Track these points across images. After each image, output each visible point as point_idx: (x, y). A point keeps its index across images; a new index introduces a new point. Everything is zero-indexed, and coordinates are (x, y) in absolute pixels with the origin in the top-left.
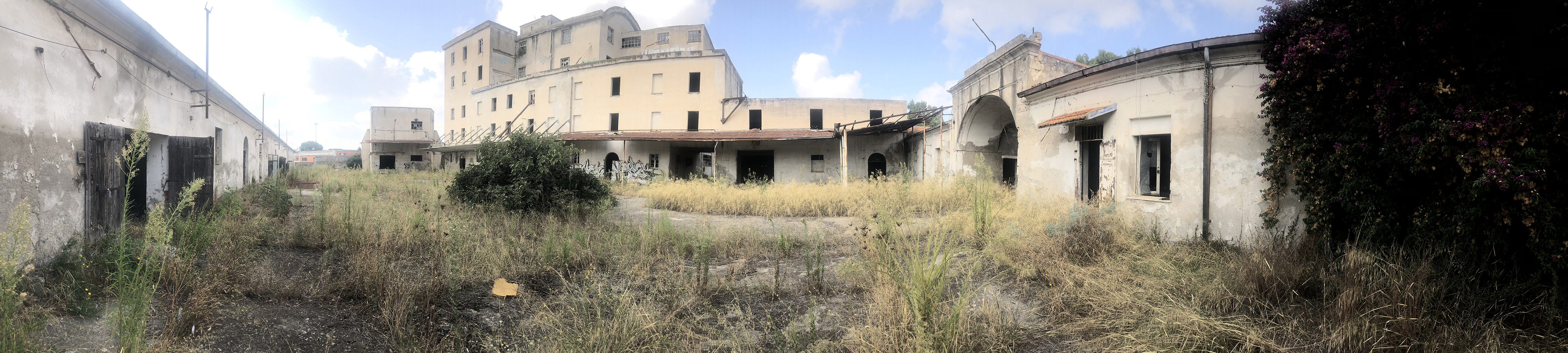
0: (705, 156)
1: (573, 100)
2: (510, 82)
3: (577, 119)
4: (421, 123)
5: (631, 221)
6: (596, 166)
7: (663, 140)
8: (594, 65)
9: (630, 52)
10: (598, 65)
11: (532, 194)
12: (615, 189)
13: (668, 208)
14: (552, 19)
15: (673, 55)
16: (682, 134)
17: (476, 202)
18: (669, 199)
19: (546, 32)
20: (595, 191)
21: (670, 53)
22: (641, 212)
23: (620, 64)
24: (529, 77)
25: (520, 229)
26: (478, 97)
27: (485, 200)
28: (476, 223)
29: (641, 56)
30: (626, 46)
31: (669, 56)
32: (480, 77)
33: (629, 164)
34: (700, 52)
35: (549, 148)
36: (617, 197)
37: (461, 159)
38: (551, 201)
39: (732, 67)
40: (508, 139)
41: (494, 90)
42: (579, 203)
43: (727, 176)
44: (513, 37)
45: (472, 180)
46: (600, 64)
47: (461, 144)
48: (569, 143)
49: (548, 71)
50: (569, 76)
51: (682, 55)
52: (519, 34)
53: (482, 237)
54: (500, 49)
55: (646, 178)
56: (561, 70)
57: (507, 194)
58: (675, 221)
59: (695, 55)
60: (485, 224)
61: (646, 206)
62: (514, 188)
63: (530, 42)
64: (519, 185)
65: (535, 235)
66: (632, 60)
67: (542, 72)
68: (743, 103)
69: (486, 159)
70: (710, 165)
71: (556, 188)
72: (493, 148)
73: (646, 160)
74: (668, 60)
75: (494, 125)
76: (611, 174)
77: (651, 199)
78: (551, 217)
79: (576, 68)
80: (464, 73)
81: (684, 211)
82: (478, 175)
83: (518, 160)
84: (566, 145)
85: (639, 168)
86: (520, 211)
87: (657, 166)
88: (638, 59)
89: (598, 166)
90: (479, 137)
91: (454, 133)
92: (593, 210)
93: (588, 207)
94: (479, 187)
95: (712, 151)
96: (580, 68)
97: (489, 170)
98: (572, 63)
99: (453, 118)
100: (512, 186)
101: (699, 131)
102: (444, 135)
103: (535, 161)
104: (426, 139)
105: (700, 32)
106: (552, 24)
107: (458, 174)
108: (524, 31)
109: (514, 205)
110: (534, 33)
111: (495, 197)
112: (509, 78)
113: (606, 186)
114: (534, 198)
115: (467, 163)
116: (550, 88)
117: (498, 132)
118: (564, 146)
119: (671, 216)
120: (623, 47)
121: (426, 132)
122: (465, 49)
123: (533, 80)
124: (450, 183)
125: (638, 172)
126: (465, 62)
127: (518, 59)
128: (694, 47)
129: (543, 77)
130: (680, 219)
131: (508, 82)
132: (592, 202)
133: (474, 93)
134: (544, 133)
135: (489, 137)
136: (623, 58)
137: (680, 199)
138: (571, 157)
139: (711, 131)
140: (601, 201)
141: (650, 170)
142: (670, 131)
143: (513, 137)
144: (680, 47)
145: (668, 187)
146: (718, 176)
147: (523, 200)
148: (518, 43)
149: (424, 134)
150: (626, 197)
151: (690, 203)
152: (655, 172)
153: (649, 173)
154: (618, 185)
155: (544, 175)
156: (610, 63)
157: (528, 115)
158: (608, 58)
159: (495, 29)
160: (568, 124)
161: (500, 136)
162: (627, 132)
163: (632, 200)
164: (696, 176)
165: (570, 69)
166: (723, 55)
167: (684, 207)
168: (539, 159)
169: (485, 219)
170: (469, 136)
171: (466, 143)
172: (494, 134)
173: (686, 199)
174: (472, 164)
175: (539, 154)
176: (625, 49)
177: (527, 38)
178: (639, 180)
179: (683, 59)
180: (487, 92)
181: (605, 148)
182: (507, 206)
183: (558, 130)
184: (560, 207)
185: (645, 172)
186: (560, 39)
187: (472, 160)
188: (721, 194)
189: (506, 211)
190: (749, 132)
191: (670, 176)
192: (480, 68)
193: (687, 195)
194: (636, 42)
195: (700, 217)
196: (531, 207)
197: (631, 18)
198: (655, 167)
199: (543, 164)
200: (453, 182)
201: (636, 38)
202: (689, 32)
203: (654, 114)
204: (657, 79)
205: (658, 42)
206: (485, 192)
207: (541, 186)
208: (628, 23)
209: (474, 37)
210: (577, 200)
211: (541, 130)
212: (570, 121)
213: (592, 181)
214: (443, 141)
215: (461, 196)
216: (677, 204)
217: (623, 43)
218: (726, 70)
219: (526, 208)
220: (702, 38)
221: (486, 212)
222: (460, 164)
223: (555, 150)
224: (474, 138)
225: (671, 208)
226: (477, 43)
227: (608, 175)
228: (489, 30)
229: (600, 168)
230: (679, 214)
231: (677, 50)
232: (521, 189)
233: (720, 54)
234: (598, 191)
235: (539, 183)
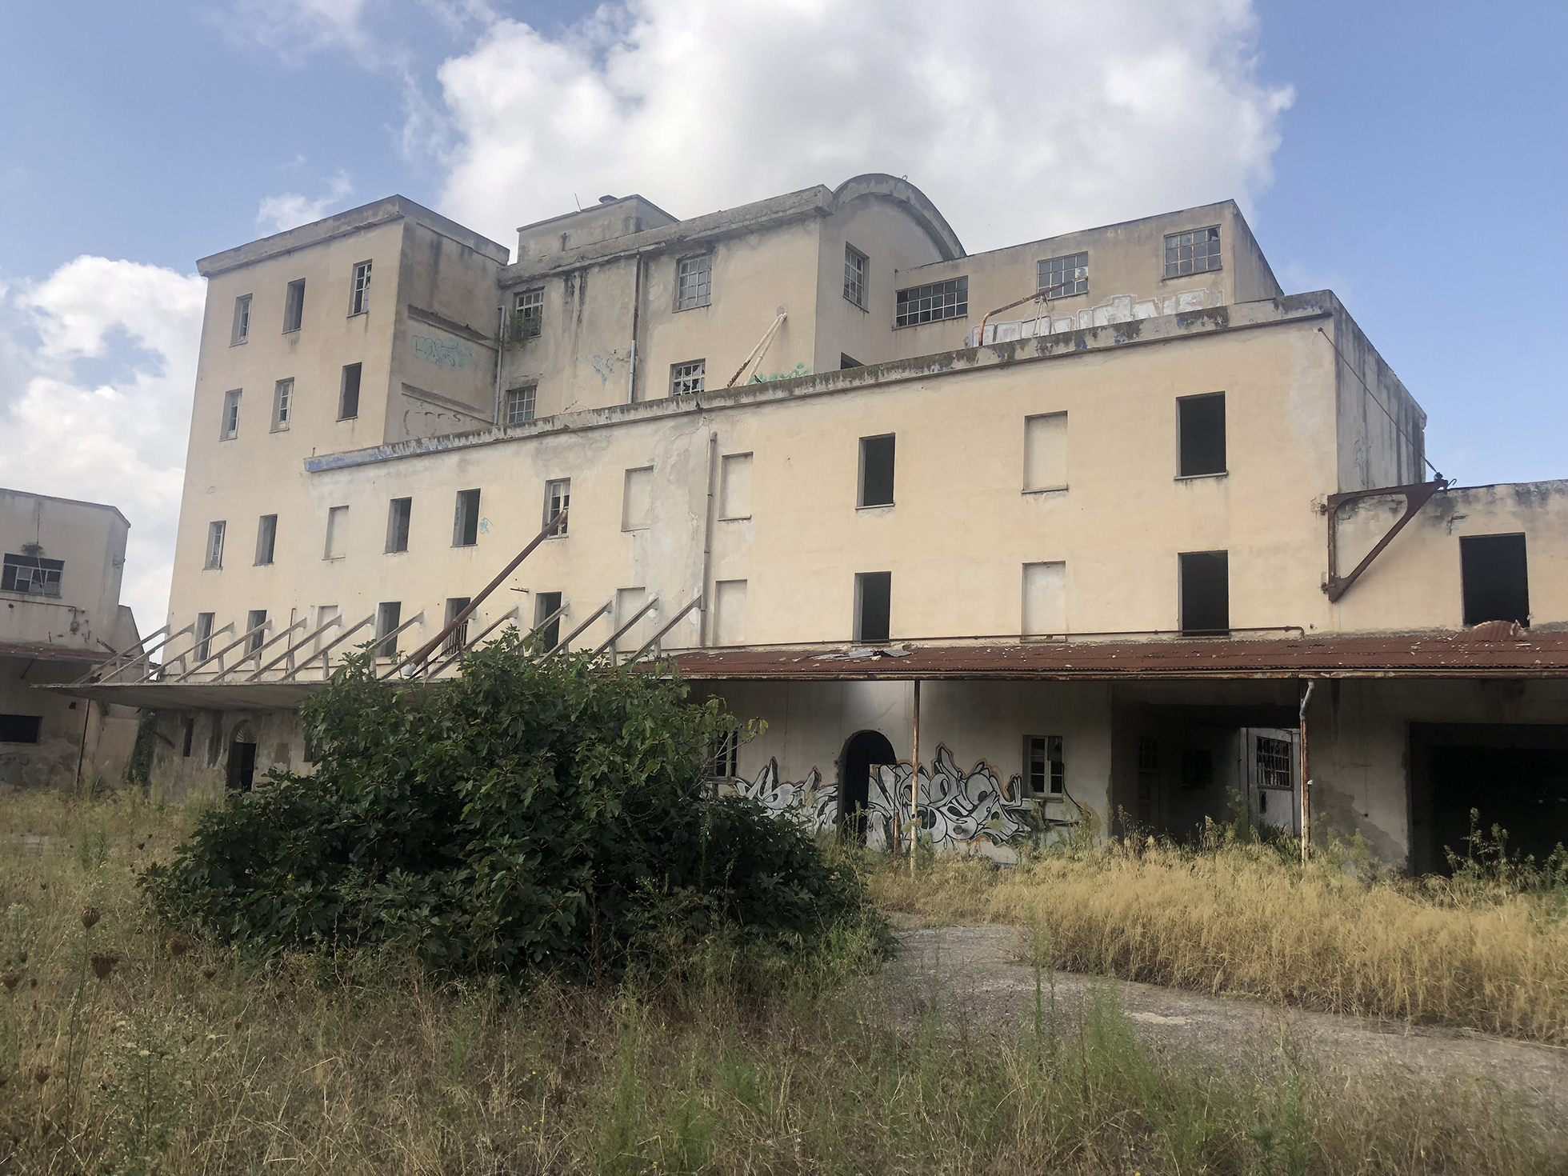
0: (1264, 745)
1: (716, 525)
2: (473, 440)
3: (730, 598)
4: (60, 564)
5: (962, 1019)
6: (806, 787)
7: (1080, 675)
8: (797, 392)
9: (930, 338)
10: (811, 390)
11: (543, 909)
12: (885, 886)
13: (1120, 965)
14: (642, 212)
15: (1107, 339)
16: (1155, 650)
17: (287, 940)
18: (1118, 932)
19: (616, 260)
20: (805, 895)
21: (1094, 332)
22: (1004, 984)
23: (894, 389)
24: (548, 427)
25: (488, 1058)
26: (334, 488)
27: (327, 933)
28: (278, 1034)
29: (969, 354)
30: (914, 320)
31: (1091, 344)
32: (350, 408)
33: (939, 778)
34: (1218, 313)
35: (621, 717)
36: (896, 917)
37: (234, 744)
38: (623, 937)
39: (1370, 360)
40: (452, 672)
41: (402, 466)
42: (740, 941)
43: (1358, 838)
44: (492, 267)
45: (275, 843)
46: (820, 388)
47: (241, 679)
48: (700, 691)
49: (624, 409)
50: (703, 431)
51: (1146, 335)
52: (513, 259)
53: (304, 1095)
54: (437, 308)
55: (1014, 840)
56: (672, 408)
57: (437, 910)
58: (1148, 1027)
59: (1197, 328)
60: (320, 1042)
61: (1022, 960)
62: (469, 881)
63: (554, 295)
64: (494, 868)
65: (554, 1079)
66: (936, 369)
67: (598, 412)
68: (1429, 509)
69: (345, 754)
70: (1286, 782)
71: (646, 882)
72: (386, 709)
73: (1010, 765)
74: (1088, 359)
75: (391, 610)
76: (864, 819)
77: (1043, 930)
78: (625, 1004)
79: (730, 403)
80: (284, 385)
81: (1189, 984)
82: (305, 824)
83: (492, 765)
84: (692, 699)
85: (983, 797)
86: (492, 982)
87: (1057, 786)
88: (959, 365)
89: (815, 788)
90: (325, 652)
91: (216, 628)
92: (799, 975)
93: (780, 962)
94: (307, 873)
95: (1289, 720)
96: (744, 400)
97: (357, 801)
98: (714, 380)
99: (214, 562)
100: (463, 874)
101: (1236, 637)
102: (166, 629)
103: (563, 770)
104: (76, 642)
105: (1213, 232)
106: (638, 229)
107: (210, 815)
108: (533, 247)
109: (465, 956)
110: (570, 261)
111: (379, 922)
112: (468, 425)
113: (847, 874)
114: (555, 926)
115: (264, 763)
116: (629, 472)
117: (409, 642)
118: (680, 703)
119: (1132, 1007)
120: (901, 321)
121: (74, 610)
122: (298, 289)
123: (563, 439)
124: (163, 855)
125: (981, 814)
126: (294, 342)
127: (507, 356)
128: (1190, 295)
129: (604, 433)
130: (1172, 1021)
131: (463, 442)
132: (794, 939)
133: (318, 468)
134: (601, 651)
135: (366, 659)
136: (902, 365)
137: (1169, 930)
138: (704, 751)
139: (1282, 635)
140: (833, 936)
141: (1027, 804)
142: (1107, 640)
143: (478, 664)
144: (1133, 302)
145: (1113, 875)
146: (1319, 836)
147: (506, 932)
148: (509, 294)
149: (66, 618)
150: (933, 919)
151: (1211, 952)
152: (1053, 812)
153: (1023, 814)
154: (896, 870)
155: (600, 826)
156: (856, 383)
157: (538, 576)
158: (847, 363)
159: (420, 231)
160: (694, 615)
161: (421, 657)
162: (928, 645)
163: (959, 931)
164: (1230, 834)
165: (705, 406)
166: (1326, 315)
167: (1185, 964)
168: (583, 761)
169: (323, 1015)
170: (282, 647)
171: (267, 677)
172: (390, 649)
173: (1194, 933)
174: (281, 768)
175: (582, 739)
176: (907, 332)
177: (544, 276)
178: (987, 848)
179: (1150, 349)
180: (372, 472)
181: (839, 711)
182: (435, 961)
183: (656, 640)
184: (663, 963)
185: (1010, 812)
186: (671, 288)
187: (282, 753)
188: (1337, 916)
189: (434, 981)
190: (1461, 638)
191: (1118, 831)
192: (353, 374)
193: (1195, 915)
194: (950, 300)
195: (1261, 1016)
196: (538, 965)
197: (928, 215)
198: (1047, 792)
199: (598, 782)
200: (183, 849)
201: (950, 284)
202: (1168, 237)
203: (1031, 570)
204: (1041, 433)
205: (1040, 294)
206: (331, 899)
207: (585, 872)
208: (919, 232)
209: (337, 247)
210: (731, 929)
211: (594, 638)
212: (701, 604)
213: (791, 852)
214: (157, 658)
215: (218, 915)
216: (1156, 952)
217: (900, 309)
218: (1339, 375)
219: (516, 967)
220: (1226, 256)
221: (328, 984)
222: (230, 767)
223: (649, 724)
224: (300, 657)
225: (1134, 968)
226: (348, 273)
227: (853, 825)
228: (397, 232)
229: (821, 796)
230: (1167, 997)
231: (1124, 317)
232: (500, 886)
233: (1309, 312)
234: (817, 894)
235: (580, 860)
